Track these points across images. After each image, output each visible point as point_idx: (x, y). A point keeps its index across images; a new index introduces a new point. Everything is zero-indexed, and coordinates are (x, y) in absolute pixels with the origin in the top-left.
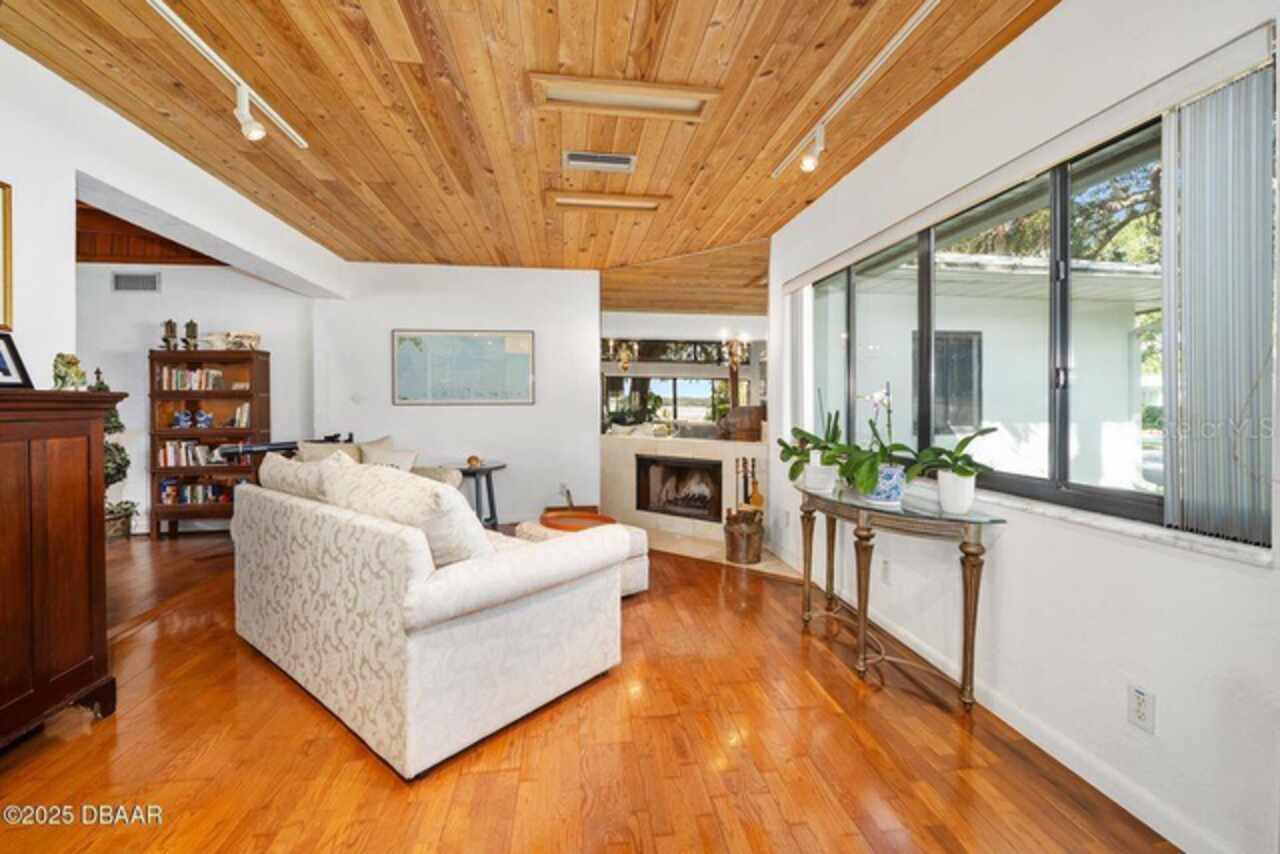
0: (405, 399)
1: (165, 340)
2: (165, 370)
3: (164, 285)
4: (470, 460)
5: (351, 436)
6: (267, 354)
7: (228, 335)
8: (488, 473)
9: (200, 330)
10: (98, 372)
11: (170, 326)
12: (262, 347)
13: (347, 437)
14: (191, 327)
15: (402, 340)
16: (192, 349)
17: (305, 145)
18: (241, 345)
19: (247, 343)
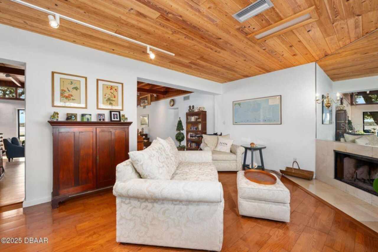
0: (236, 123)
1: (189, 110)
2: (189, 117)
3: (190, 98)
4: (251, 144)
5: (221, 133)
6: (206, 112)
7: (197, 108)
8: (260, 149)
9: (195, 107)
10: (180, 118)
11: (190, 107)
12: (204, 110)
13: (220, 134)
14: (193, 106)
15: (235, 104)
16: (193, 112)
17: (174, 55)
18: (199, 110)
19: (201, 109)
